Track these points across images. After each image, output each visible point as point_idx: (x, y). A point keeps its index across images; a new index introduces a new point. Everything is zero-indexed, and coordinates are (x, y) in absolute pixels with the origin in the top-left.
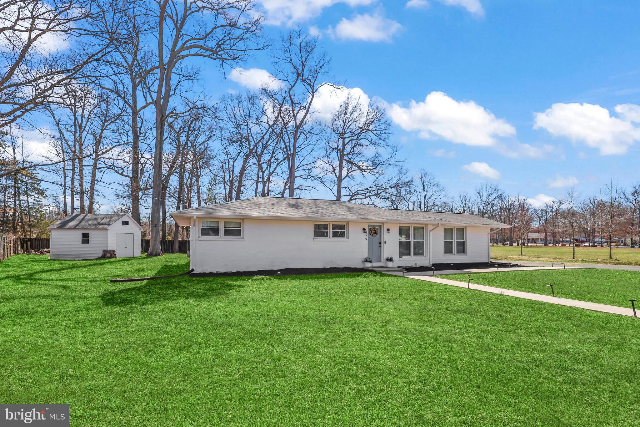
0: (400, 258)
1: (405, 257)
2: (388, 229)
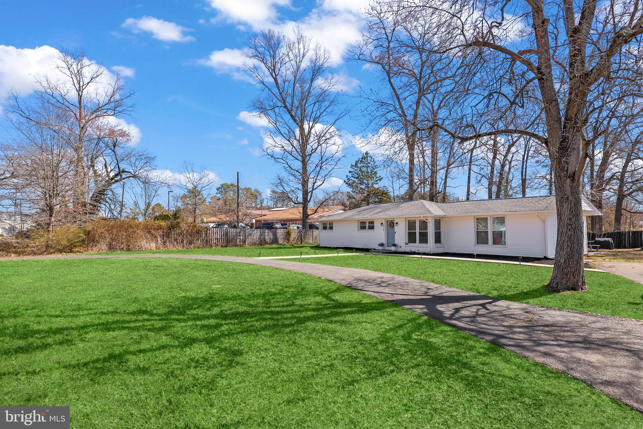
0: (406, 244)
1: (410, 245)
2: (397, 223)
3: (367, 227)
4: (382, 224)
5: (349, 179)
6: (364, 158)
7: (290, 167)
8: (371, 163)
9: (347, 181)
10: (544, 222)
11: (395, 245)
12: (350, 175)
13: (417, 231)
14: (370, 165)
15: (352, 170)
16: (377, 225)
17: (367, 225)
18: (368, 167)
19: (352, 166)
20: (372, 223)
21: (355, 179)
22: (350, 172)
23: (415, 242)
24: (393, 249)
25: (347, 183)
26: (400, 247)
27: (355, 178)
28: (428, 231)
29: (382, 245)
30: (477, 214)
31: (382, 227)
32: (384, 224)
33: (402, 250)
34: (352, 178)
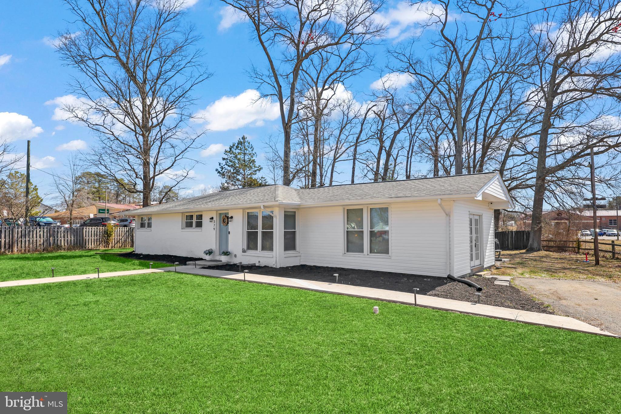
3: (194, 224)
4: (212, 218)
5: (222, 168)
6: (240, 143)
7: (117, 139)
8: (249, 149)
9: (220, 170)
10: (448, 215)
11: (226, 253)
12: (224, 162)
13: (260, 230)
14: (248, 152)
15: (226, 157)
16: (205, 220)
18: (245, 154)
19: (226, 151)
20: (200, 217)
21: (229, 168)
22: (224, 159)
23: (257, 249)
24: (224, 259)
25: (219, 172)
26: (235, 256)
27: (229, 166)
28: (274, 230)
29: (210, 252)
30: (347, 202)
31: (212, 224)
32: (215, 219)
33: (236, 261)
34: (226, 166)
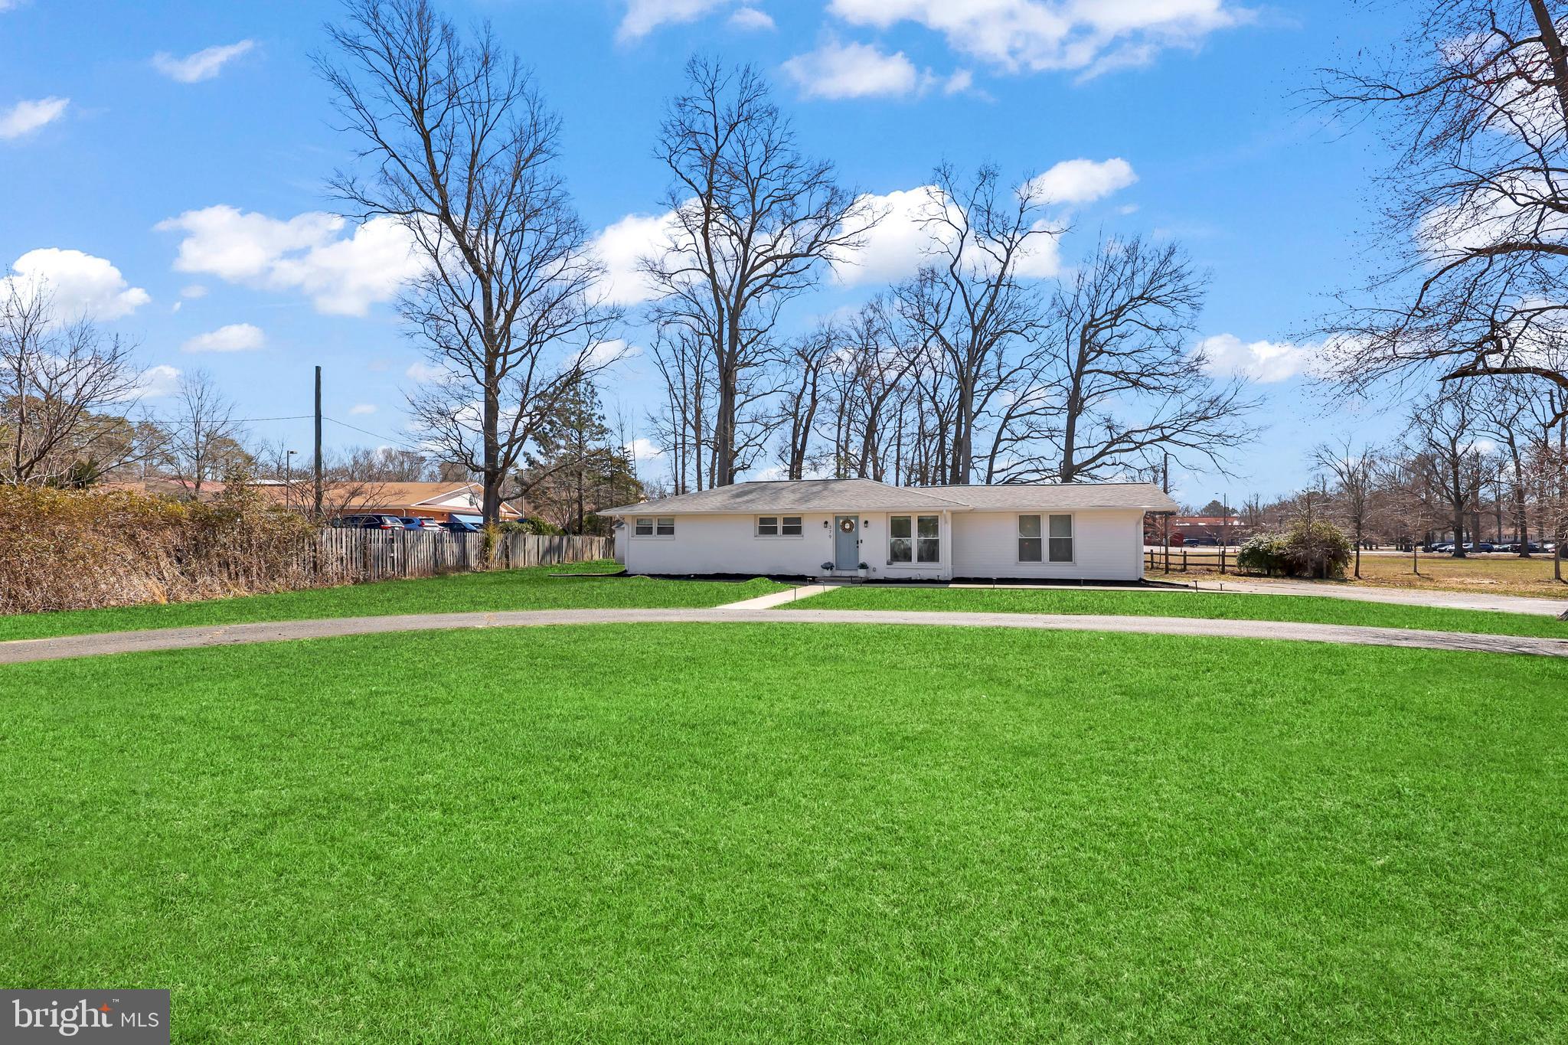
0: (888, 564)
1: (897, 564)
2: (866, 522)
17: (780, 525)
